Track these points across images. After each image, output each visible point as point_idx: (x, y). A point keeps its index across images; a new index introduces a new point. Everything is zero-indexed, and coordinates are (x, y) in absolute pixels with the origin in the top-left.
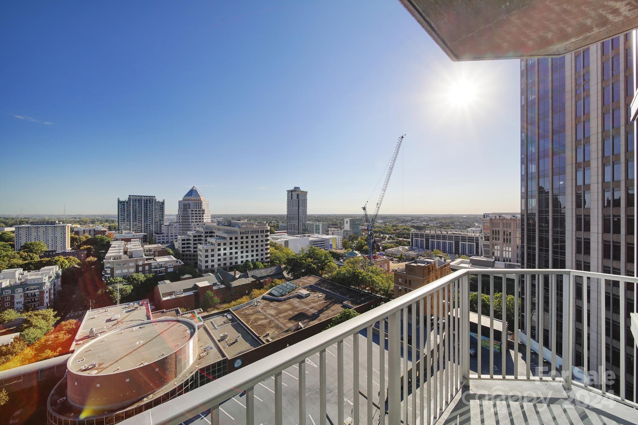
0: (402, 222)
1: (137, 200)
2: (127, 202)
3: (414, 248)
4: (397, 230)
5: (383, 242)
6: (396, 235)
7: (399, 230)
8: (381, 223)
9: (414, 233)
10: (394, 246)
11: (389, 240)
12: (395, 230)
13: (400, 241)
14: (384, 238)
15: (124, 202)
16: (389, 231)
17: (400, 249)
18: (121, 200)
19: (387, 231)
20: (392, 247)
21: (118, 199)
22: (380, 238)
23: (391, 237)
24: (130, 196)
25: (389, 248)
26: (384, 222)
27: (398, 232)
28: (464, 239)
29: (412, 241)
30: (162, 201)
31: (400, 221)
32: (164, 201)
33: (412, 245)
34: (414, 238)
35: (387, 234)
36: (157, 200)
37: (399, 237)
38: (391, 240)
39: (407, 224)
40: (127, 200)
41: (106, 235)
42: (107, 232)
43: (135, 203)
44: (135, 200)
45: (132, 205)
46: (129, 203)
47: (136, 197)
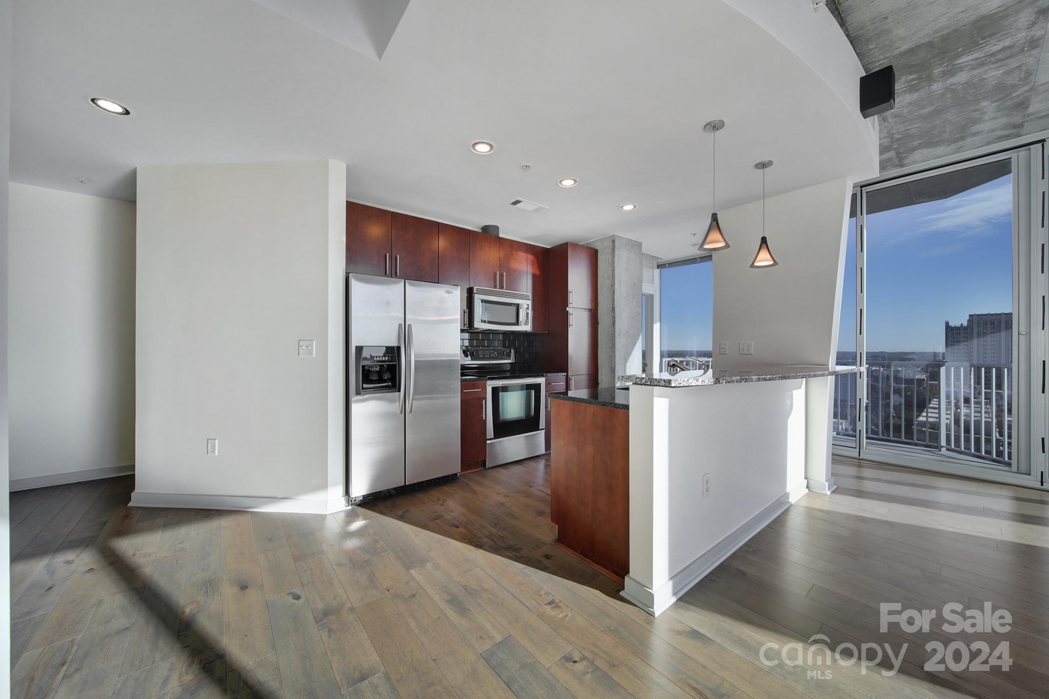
2: (965, 328)
15: (958, 328)
18: (952, 324)
21: (947, 324)
24: (970, 316)
40: (965, 324)
41: (924, 386)
42: (925, 382)
43: (983, 330)
44: (983, 323)
45: (976, 332)
46: (969, 329)
47: (985, 317)
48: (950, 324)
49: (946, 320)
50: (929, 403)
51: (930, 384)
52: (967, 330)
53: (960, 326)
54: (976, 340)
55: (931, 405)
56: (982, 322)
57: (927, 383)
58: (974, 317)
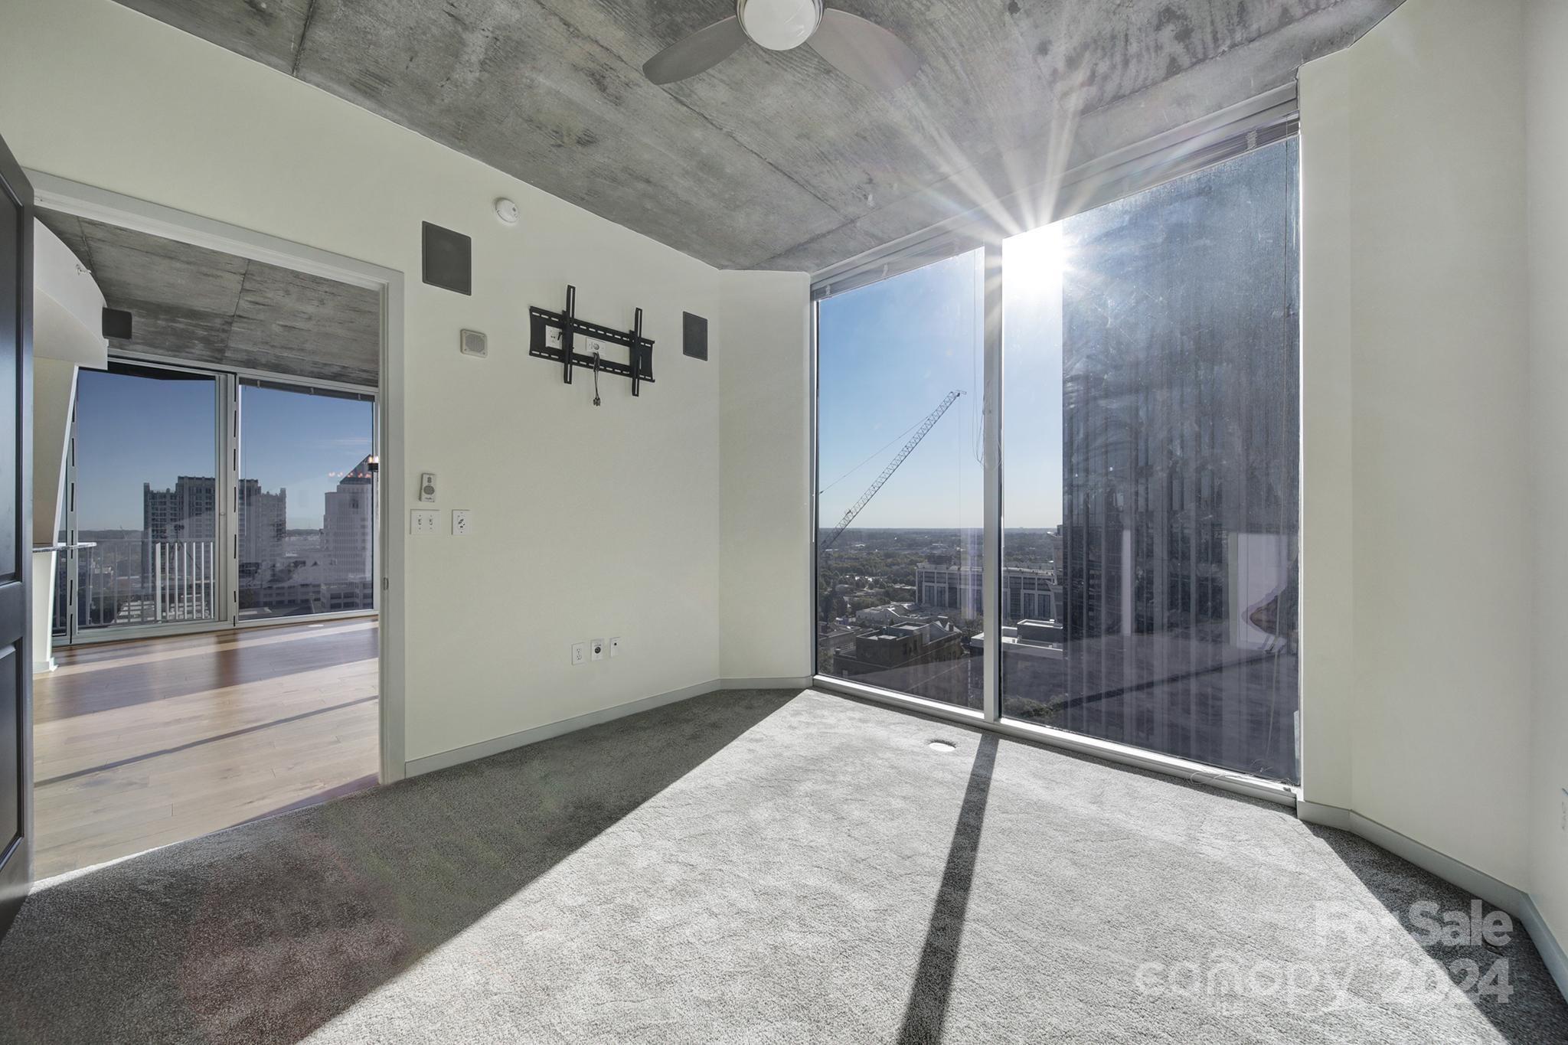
0: (910, 546)
1: (204, 492)
2: (173, 496)
3: (923, 605)
4: (894, 565)
5: (858, 594)
6: (889, 578)
7: (898, 564)
8: (860, 550)
9: (924, 571)
10: (877, 602)
11: (871, 589)
12: (889, 566)
13: (896, 590)
14: (860, 585)
15: (163, 496)
16: (875, 567)
17: (890, 609)
18: (154, 488)
19: (871, 567)
20: (873, 605)
21: (147, 487)
22: (851, 584)
23: (876, 582)
24: (180, 478)
25: (867, 607)
26: (867, 547)
27: (897, 570)
28: (1030, 583)
29: (920, 591)
30: (278, 492)
31: (904, 543)
32: (283, 491)
33: (920, 600)
34: (924, 584)
35: (871, 575)
36: (264, 491)
37: (895, 582)
38: (877, 589)
39: (920, 552)
40: (173, 489)
41: (109, 585)
42: (112, 578)
43: (197, 499)
44: (197, 490)
45: (188, 503)
46: (178, 498)
47: (199, 482)
48: (151, 489)
49: (145, 482)
50: (119, 610)
51: (118, 580)
52: (175, 499)
53: (165, 491)
54: (188, 520)
55: (122, 614)
56: (195, 489)
57: (115, 579)
58: (185, 480)
